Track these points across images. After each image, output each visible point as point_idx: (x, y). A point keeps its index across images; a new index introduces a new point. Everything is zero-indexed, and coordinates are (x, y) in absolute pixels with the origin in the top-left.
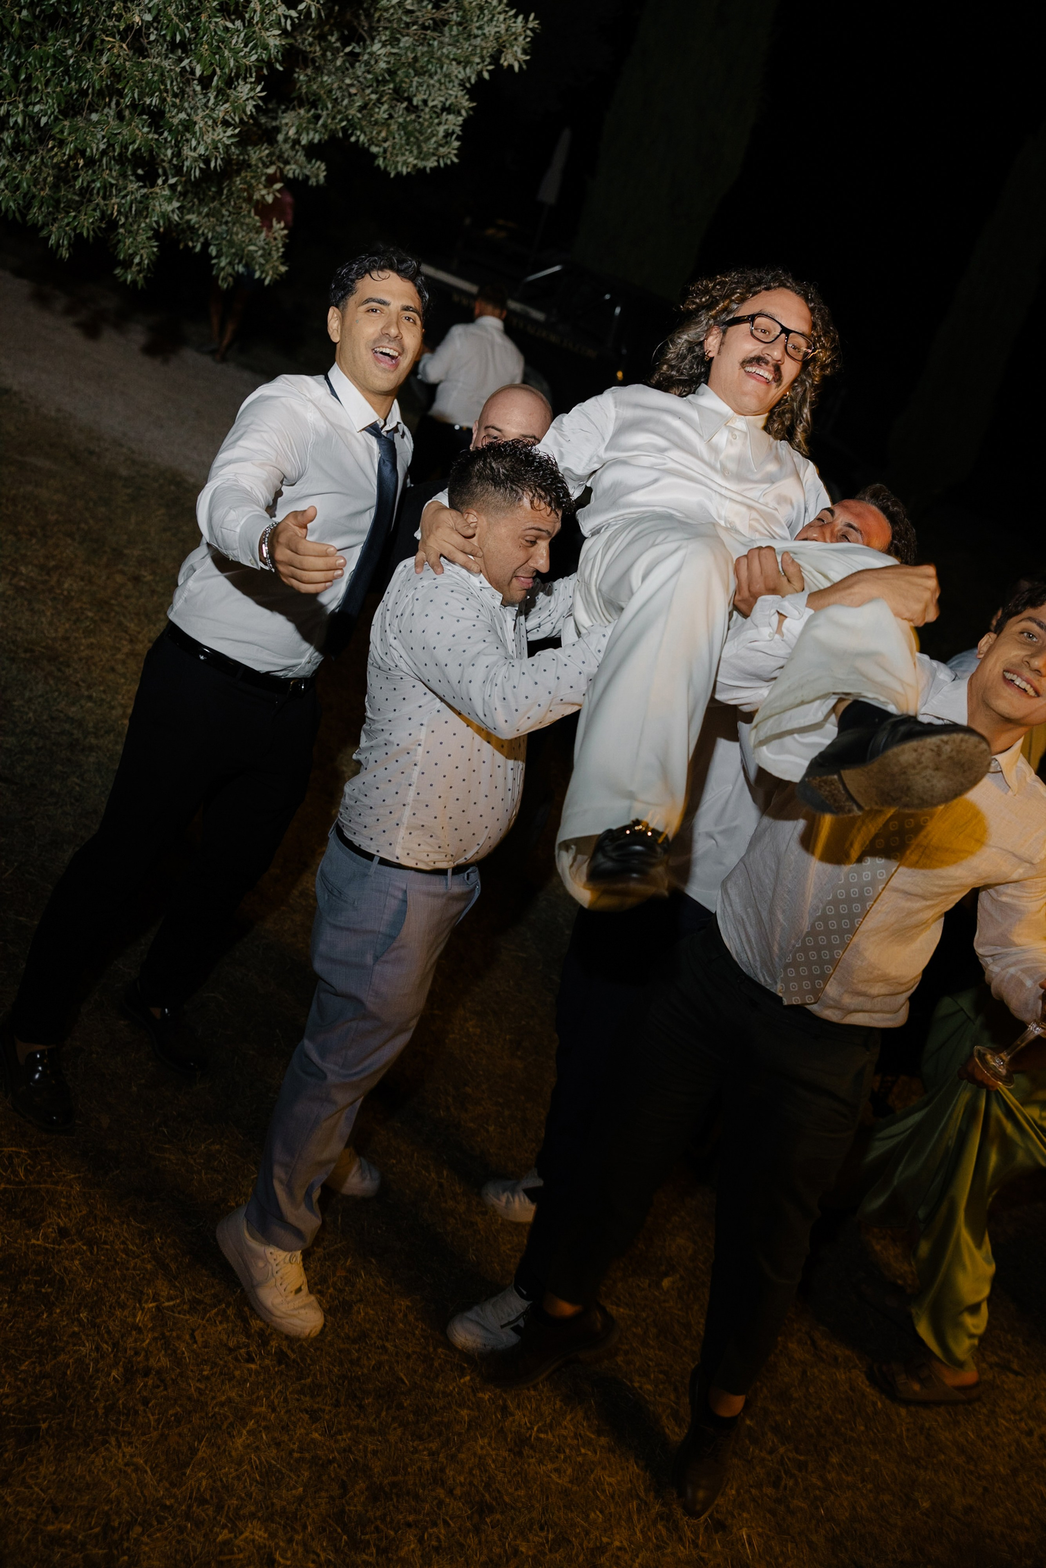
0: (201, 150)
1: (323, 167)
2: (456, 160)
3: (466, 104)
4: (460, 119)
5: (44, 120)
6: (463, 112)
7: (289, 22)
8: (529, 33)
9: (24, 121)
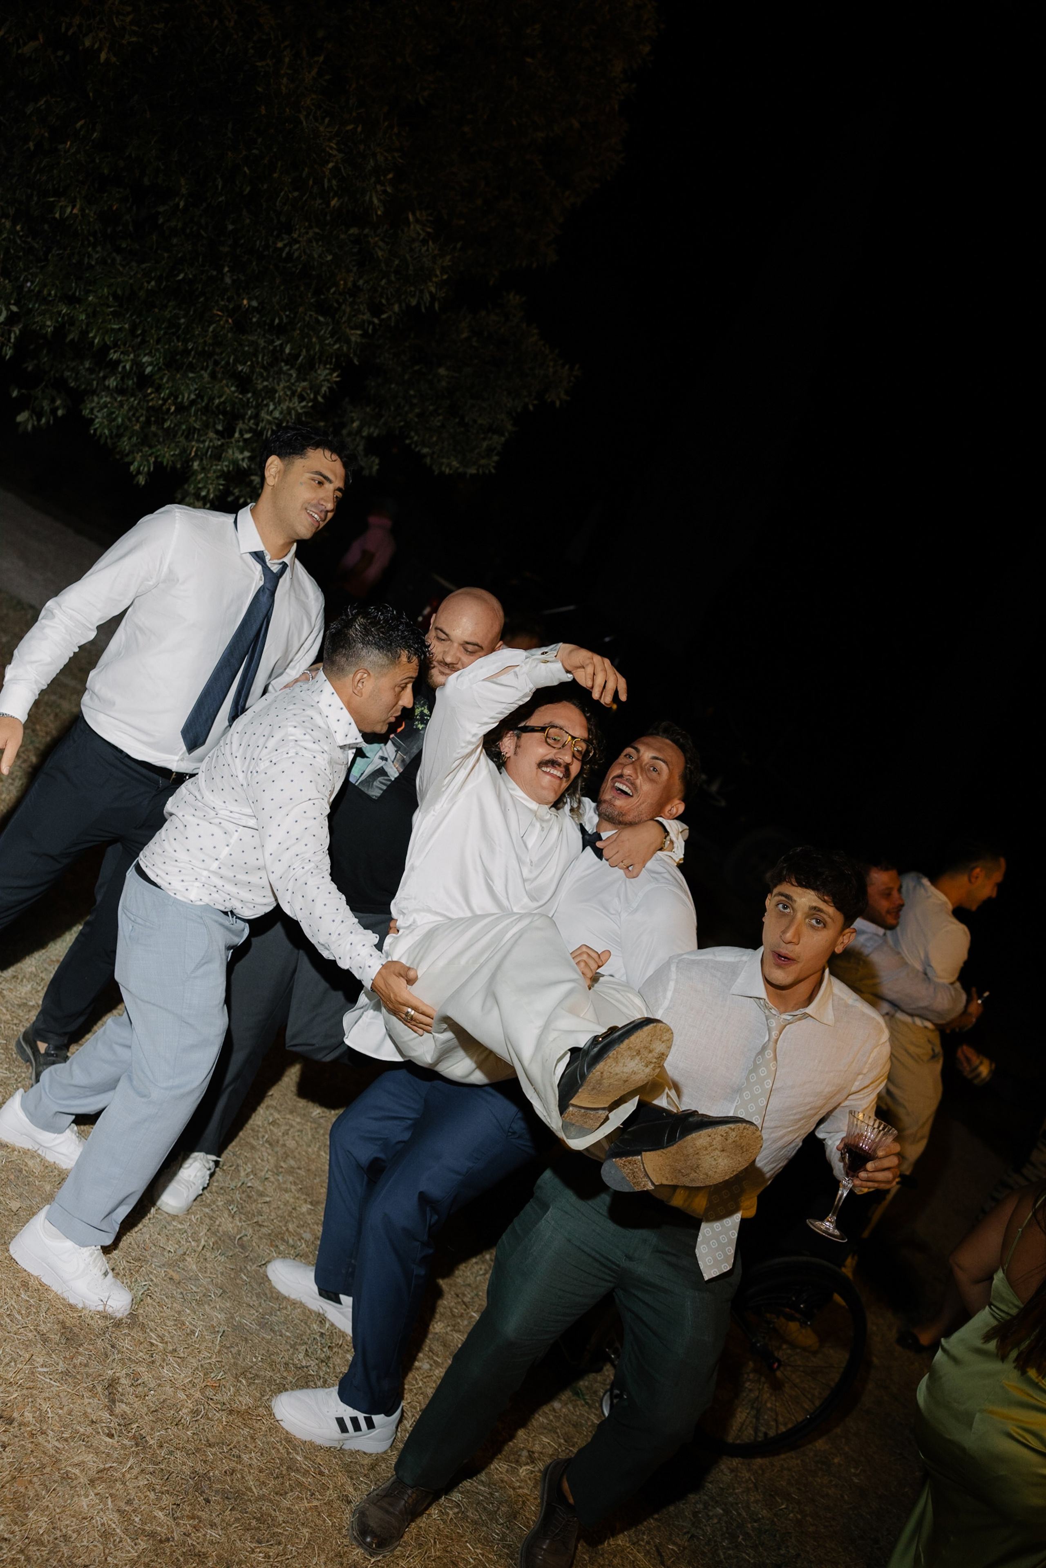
0: (277, 414)
1: (377, 461)
2: (493, 471)
3: (510, 427)
4: (503, 439)
5: (148, 370)
6: (506, 434)
7: (371, 327)
8: (572, 379)
9: (131, 368)
